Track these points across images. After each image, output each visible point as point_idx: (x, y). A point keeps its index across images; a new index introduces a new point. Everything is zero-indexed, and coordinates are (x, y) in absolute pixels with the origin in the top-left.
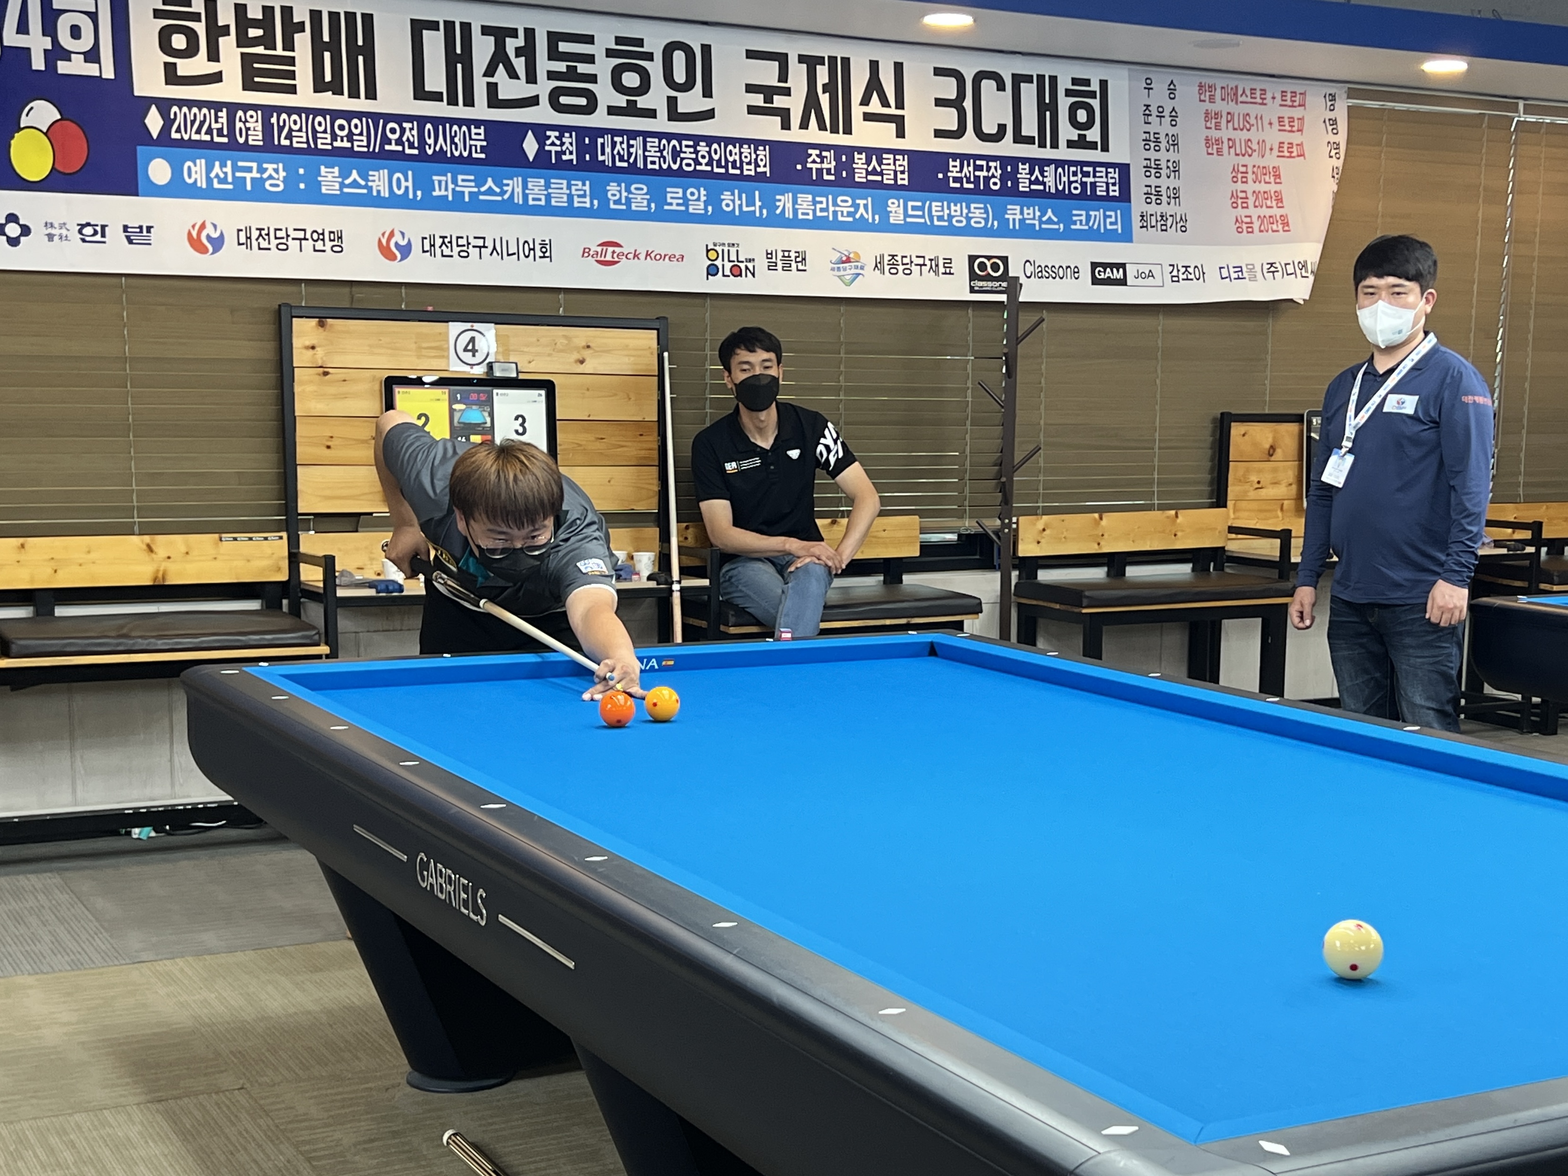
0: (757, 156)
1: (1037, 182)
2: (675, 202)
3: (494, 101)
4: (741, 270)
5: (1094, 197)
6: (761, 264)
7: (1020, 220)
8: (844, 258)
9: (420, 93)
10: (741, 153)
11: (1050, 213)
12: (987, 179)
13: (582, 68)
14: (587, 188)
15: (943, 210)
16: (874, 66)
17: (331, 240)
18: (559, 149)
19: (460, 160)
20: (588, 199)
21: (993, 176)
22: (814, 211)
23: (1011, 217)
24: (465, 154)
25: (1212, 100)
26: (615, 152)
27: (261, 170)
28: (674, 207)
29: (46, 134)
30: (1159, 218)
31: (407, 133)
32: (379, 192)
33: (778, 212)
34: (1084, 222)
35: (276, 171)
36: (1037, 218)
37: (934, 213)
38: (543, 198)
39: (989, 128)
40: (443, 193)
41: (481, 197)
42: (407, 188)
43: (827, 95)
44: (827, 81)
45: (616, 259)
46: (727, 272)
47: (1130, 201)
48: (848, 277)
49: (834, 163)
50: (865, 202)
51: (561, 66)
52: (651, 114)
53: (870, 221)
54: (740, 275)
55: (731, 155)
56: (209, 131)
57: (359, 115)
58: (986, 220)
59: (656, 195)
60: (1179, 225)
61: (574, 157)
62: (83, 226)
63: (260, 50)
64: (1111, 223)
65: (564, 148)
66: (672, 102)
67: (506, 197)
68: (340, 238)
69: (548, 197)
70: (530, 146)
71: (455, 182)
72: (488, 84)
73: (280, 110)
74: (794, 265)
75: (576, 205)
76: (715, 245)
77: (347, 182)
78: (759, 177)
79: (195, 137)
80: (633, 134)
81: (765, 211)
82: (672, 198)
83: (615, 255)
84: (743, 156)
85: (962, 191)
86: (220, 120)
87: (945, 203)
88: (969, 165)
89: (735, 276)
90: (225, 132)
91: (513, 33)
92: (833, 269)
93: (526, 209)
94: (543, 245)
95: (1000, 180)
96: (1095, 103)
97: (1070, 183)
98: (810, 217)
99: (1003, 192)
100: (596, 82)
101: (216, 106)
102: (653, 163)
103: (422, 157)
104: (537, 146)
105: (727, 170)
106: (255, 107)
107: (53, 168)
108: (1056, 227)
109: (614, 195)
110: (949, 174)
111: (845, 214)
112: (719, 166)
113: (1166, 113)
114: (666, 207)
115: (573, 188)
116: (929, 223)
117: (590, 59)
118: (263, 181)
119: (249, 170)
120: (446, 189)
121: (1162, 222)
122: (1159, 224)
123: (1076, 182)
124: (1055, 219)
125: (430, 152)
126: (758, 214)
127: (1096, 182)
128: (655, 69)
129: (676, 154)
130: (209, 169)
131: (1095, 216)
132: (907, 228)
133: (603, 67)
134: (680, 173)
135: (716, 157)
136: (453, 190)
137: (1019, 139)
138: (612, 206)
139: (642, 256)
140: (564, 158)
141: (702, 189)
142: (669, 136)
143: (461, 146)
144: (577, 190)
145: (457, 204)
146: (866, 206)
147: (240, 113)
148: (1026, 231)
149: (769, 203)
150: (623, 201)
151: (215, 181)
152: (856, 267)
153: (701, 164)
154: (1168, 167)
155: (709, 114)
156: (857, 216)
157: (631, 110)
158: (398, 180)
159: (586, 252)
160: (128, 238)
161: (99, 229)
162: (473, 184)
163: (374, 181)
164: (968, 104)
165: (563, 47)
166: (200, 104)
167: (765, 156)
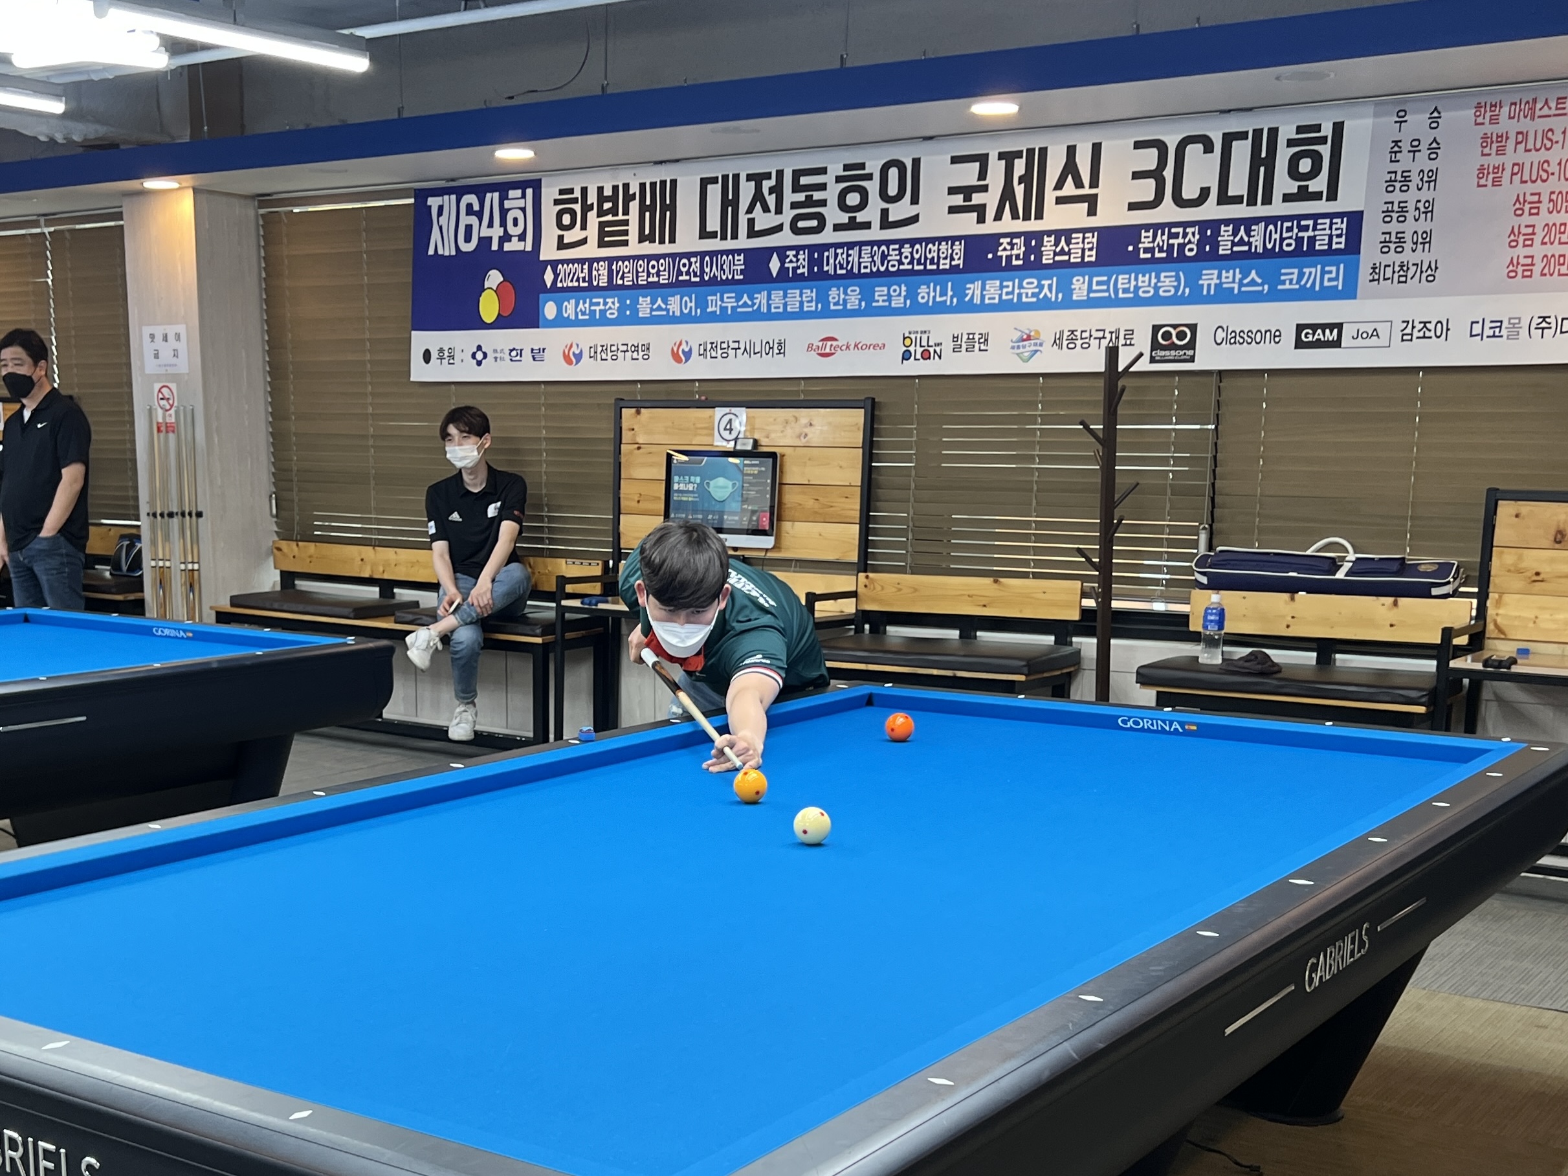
0: (953, 251)
1: (1241, 242)
2: (881, 299)
3: (752, 233)
4: (930, 353)
5: (1312, 252)
6: (948, 346)
7: (1216, 285)
8: (1025, 337)
9: (704, 234)
10: (939, 250)
11: (1253, 274)
12: (1182, 247)
13: (817, 195)
14: (814, 295)
15: (1129, 282)
16: (1071, 151)
17: (642, 351)
18: (795, 265)
19: (727, 282)
20: (814, 304)
21: (1190, 242)
22: (1000, 296)
23: (1206, 283)
24: (730, 277)
25: (1494, 120)
26: (837, 262)
27: (605, 304)
28: (881, 304)
29: (495, 291)
30: (1397, 269)
31: (693, 266)
32: (674, 312)
33: (967, 299)
34: (1294, 282)
35: (613, 303)
36: (1237, 280)
37: (1120, 286)
38: (781, 306)
39: (1190, 192)
40: (714, 309)
41: (739, 310)
42: (691, 308)
43: (1023, 185)
44: (1023, 172)
45: (833, 351)
46: (918, 356)
47: (1359, 253)
48: (1026, 354)
49: (1023, 249)
50: (1050, 282)
51: (801, 197)
52: (867, 225)
53: (1053, 299)
54: (929, 358)
55: (930, 252)
56: (578, 280)
57: (664, 256)
58: (1177, 288)
59: (867, 296)
60: (1424, 275)
61: (805, 270)
62: (511, 351)
63: (609, 218)
64: (1330, 280)
65: (799, 264)
66: (885, 213)
67: (755, 307)
68: (648, 349)
69: (785, 305)
70: (775, 265)
71: (722, 300)
72: (749, 220)
73: (618, 259)
74: (977, 345)
75: (805, 309)
76: (910, 333)
77: (655, 307)
78: (954, 270)
79: (570, 284)
80: (850, 245)
81: (955, 300)
82: (879, 296)
83: (832, 348)
84: (941, 252)
85: (1153, 261)
86: (584, 271)
87: (1133, 275)
88: (1163, 234)
89: (924, 359)
90: (587, 279)
91: (768, 176)
92: (1013, 348)
93: (770, 316)
94: (780, 344)
95: (1197, 245)
96: (1325, 150)
97: (1282, 239)
98: (996, 301)
99: (1201, 257)
100: (826, 205)
101: (581, 261)
102: (866, 267)
103: (702, 283)
104: (779, 265)
105: (925, 267)
106: (604, 259)
107: (499, 314)
108: (1260, 288)
109: (834, 298)
110: (1140, 246)
111: (1030, 295)
112: (919, 263)
113: (1424, 146)
114: (874, 304)
115: (804, 296)
116: (1113, 296)
117: (822, 187)
118: (606, 311)
119: (598, 304)
120: (716, 306)
121: (1401, 273)
122: (1396, 275)
123: (1291, 238)
124: (1259, 281)
125: (707, 278)
126: (948, 303)
127: (1315, 236)
128: (873, 187)
129: (884, 257)
130: (577, 305)
131: (1310, 273)
132: (1090, 303)
133: (831, 194)
134: (887, 273)
135: (917, 256)
136: (720, 306)
137: (1224, 199)
138: (832, 307)
139: (852, 347)
140: (799, 271)
141: (903, 286)
142: (879, 243)
143: (727, 271)
144: (807, 297)
145: (723, 317)
146: (1050, 287)
147: (595, 264)
148: (1223, 296)
149: (960, 292)
150: (841, 302)
151: (580, 314)
152: (1035, 345)
153: (903, 264)
154: (1417, 209)
155: (914, 219)
156: (1041, 296)
157: (853, 225)
158: (686, 301)
159: (810, 347)
160: (533, 356)
161: (519, 352)
162: (733, 300)
163: (671, 304)
164: (1169, 173)
165: (804, 180)
166: (573, 261)
167: (960, 250)
